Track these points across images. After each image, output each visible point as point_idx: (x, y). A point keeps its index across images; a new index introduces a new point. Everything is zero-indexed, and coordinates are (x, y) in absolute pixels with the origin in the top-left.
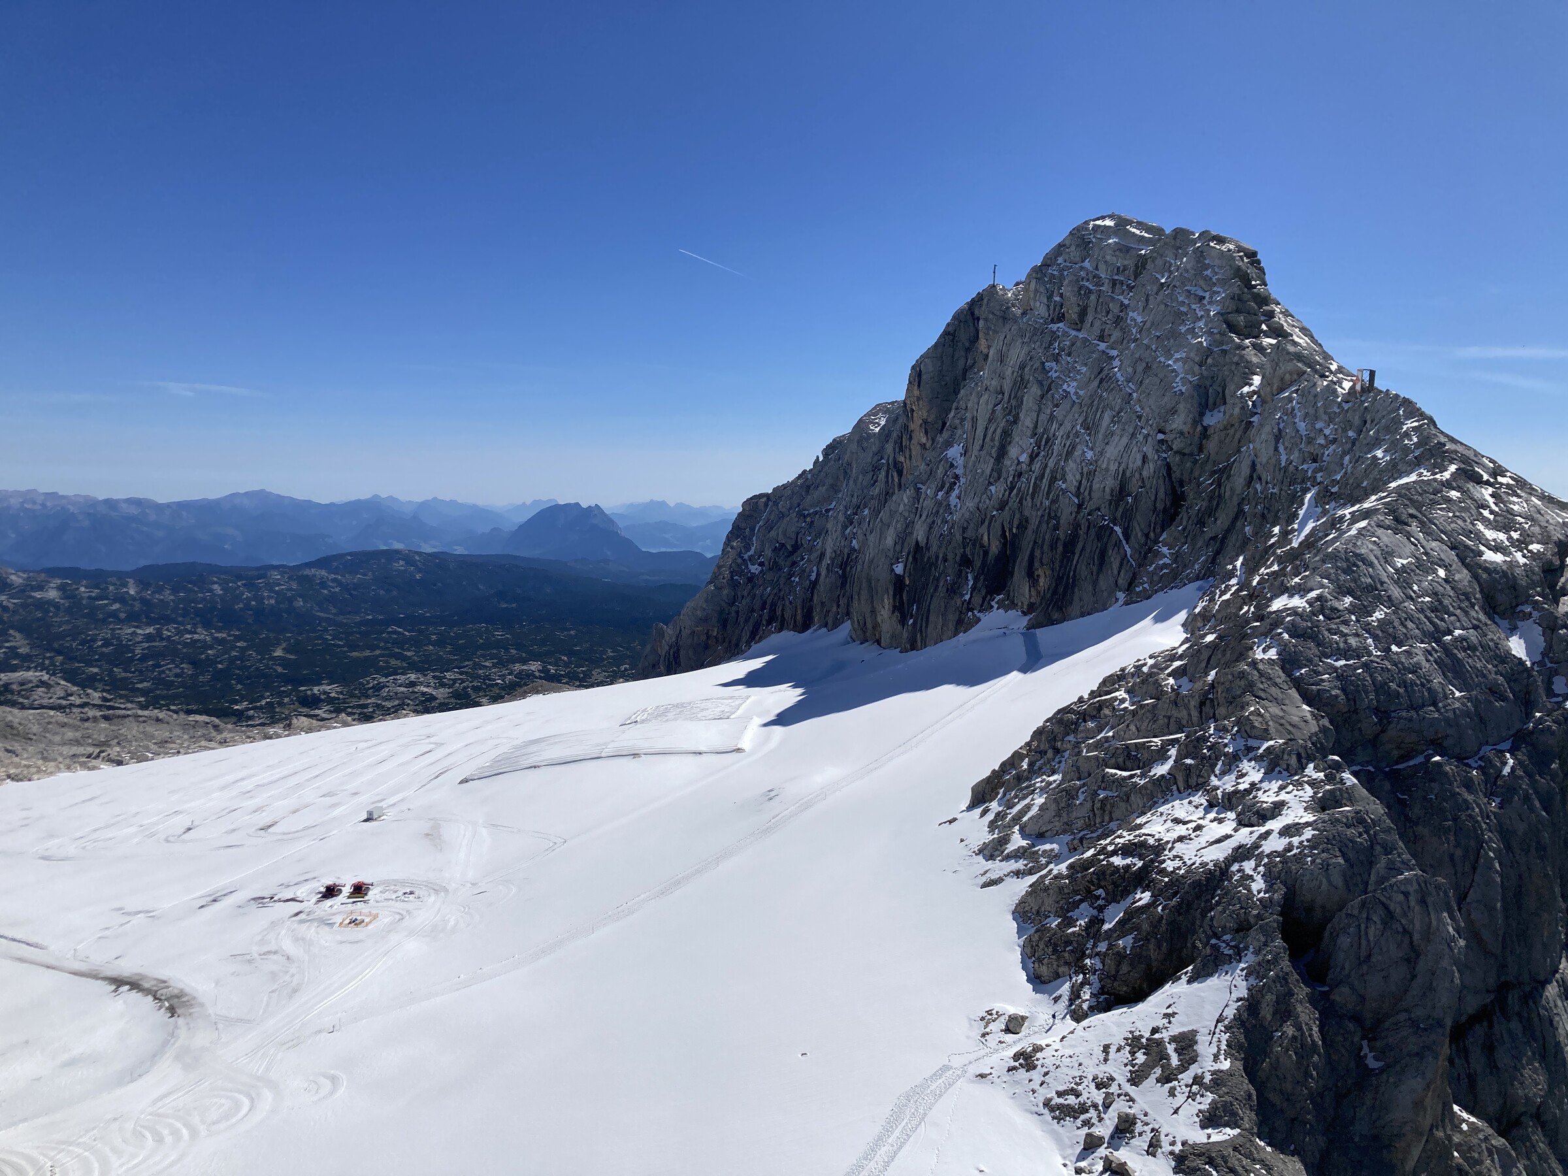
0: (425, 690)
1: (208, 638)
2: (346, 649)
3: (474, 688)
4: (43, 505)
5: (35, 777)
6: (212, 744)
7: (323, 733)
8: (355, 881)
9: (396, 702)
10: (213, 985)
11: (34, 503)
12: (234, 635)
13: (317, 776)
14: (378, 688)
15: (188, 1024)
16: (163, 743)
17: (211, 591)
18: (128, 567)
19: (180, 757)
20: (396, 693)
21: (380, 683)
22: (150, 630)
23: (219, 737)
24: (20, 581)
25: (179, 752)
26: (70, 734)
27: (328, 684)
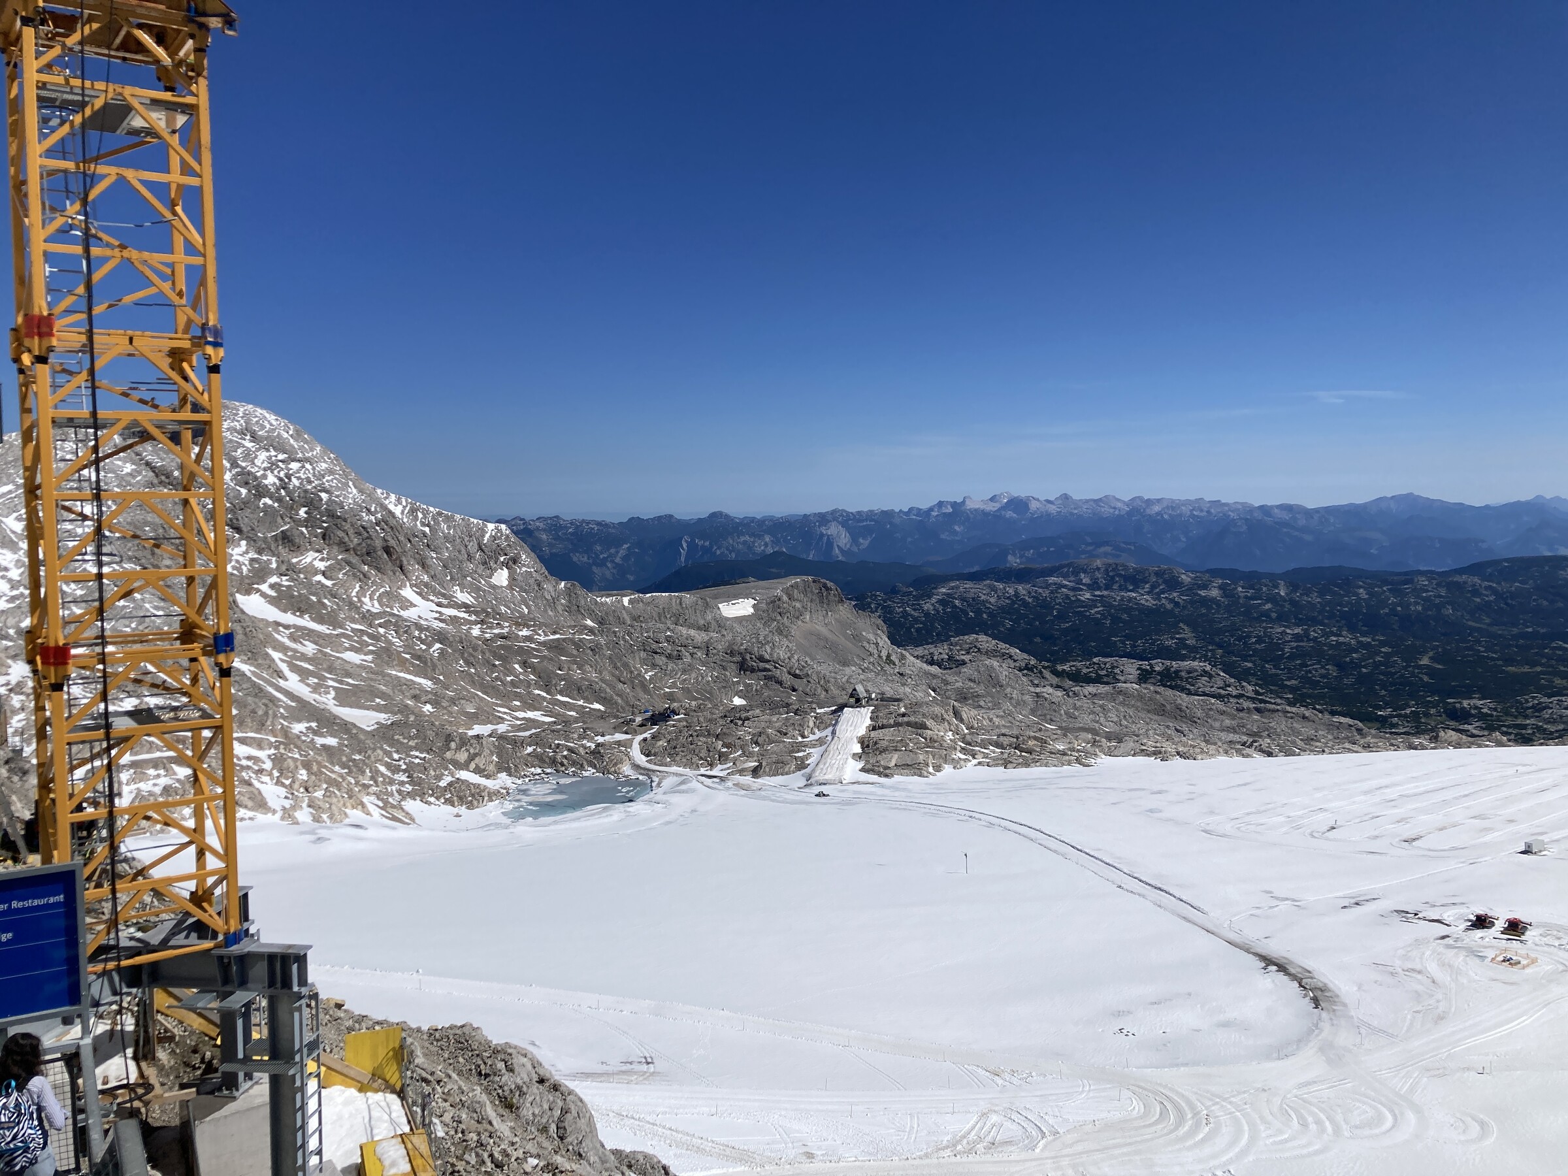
1: (1353, 642)
2: (1500, 663)
4: (1208, 512)
5: (1199, 757)
6: (1355, 748)
7: (1474, 750)
8: (1511, 916)
9: (1561, 727)
10: (1355, 988)
11: (1202, 511)
12: (1378, 640)
13: (1466, 796)
14: (1539, 709)
15: (1331, 1019)
16: (1309, 740)
17: (1357, 594)
18: (1279, 570)
19: (1325, 756)
20: (1561, 717)
21: (1542, 703)
22: (1298, 630)
23: (1362, 742)
24: (1189, 579)
25: (1323, 751)
26: (1228, 722)
27: (1480, 699)
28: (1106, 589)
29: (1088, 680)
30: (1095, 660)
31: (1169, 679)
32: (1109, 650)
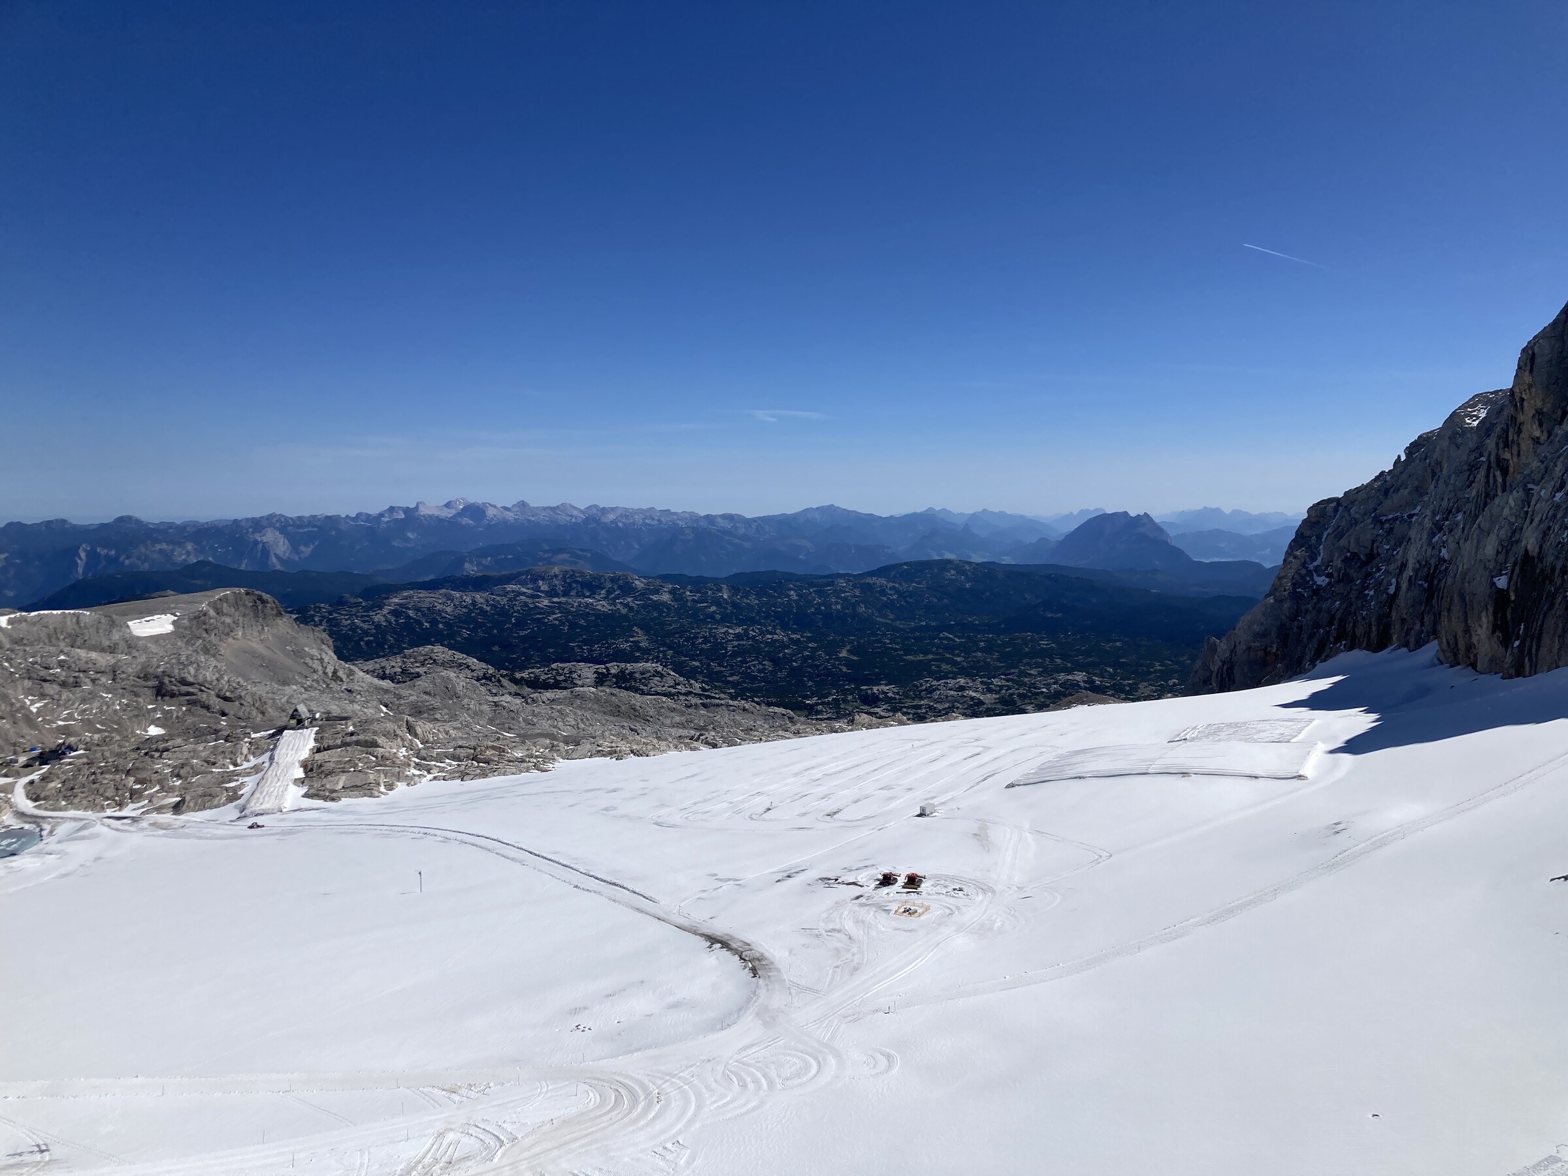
0: (974, 694)
1: (785, 639)
2: (902, 652)
3: (1020, 695)
4: (658, 521)
5: (652, 753)
6: (787, 734)
7: (882, 730)
8: (909, 872)
9: (947, 705)
10: (787, 954)
11: (653, 519)
12: (806, 637)
13: (876, 770)
14: (930, 690)
15: (767, 985)
16: (748, 730)
17: (788, 596)
18: (724, 574)
19: (762, 744)
20: (947, 697)
21: (932, 686)
22: (739, 630)
23: (793, 728)
24: (642, 585)
25: (761, 740)
26: (677, 719)
27: (886, 685)
28: (563, 596)
29: (546, 686)
30: (554, 666)
31: (624, 681)
32: (567, 656)
